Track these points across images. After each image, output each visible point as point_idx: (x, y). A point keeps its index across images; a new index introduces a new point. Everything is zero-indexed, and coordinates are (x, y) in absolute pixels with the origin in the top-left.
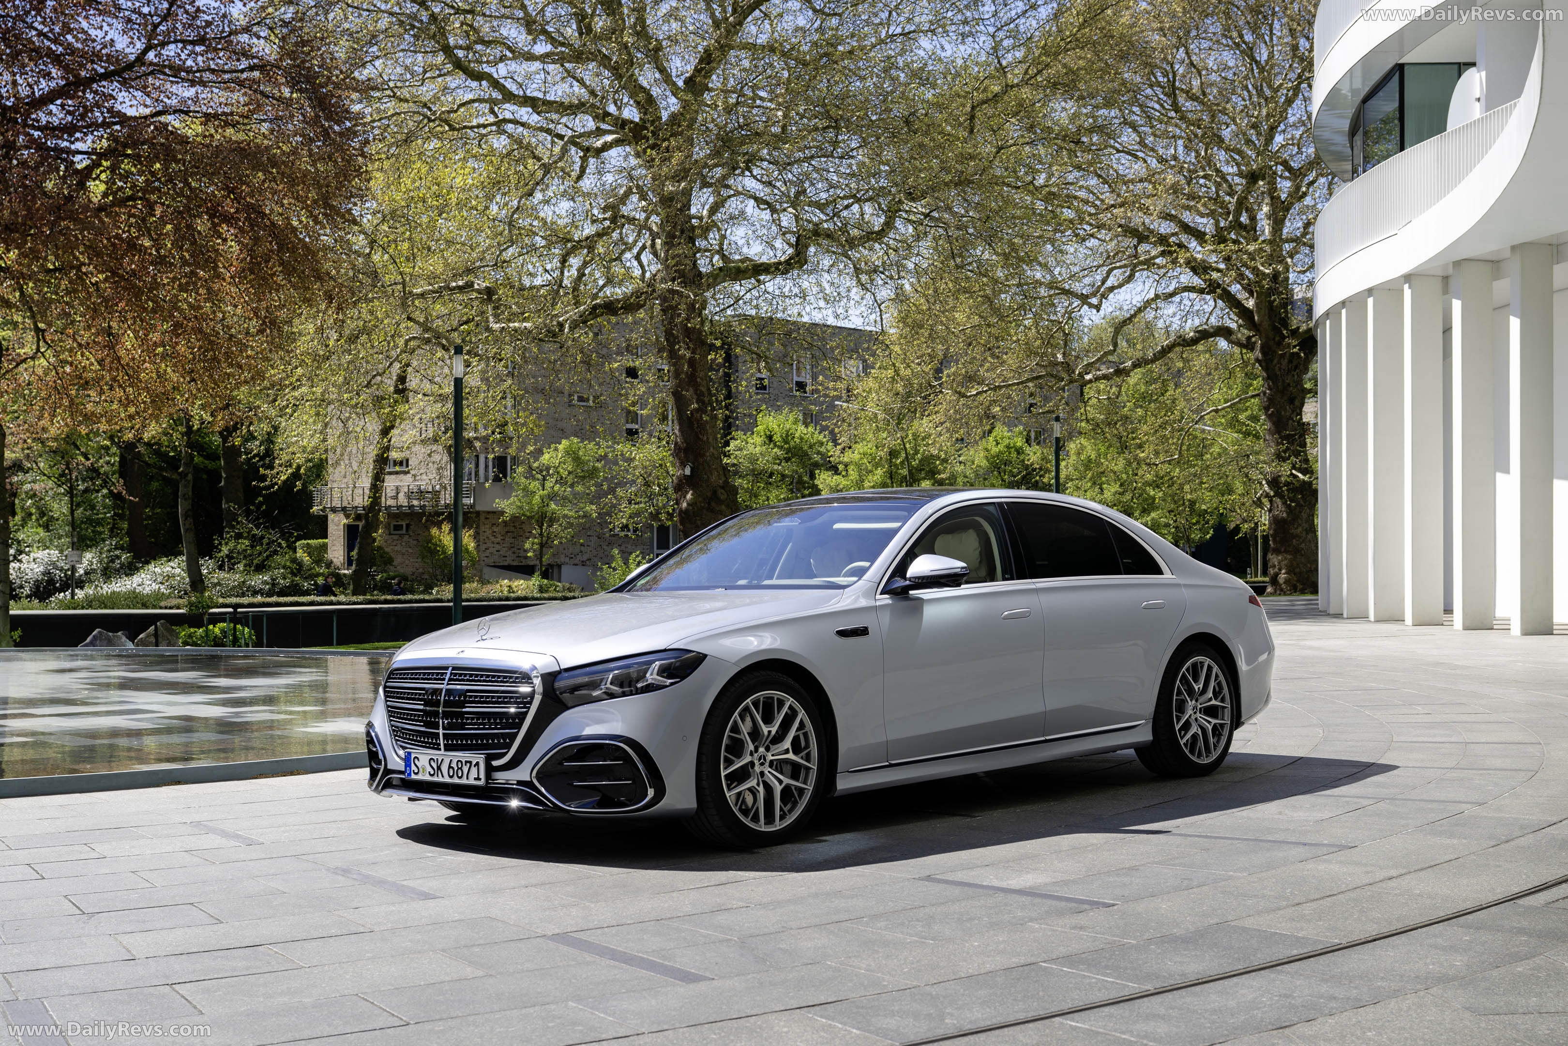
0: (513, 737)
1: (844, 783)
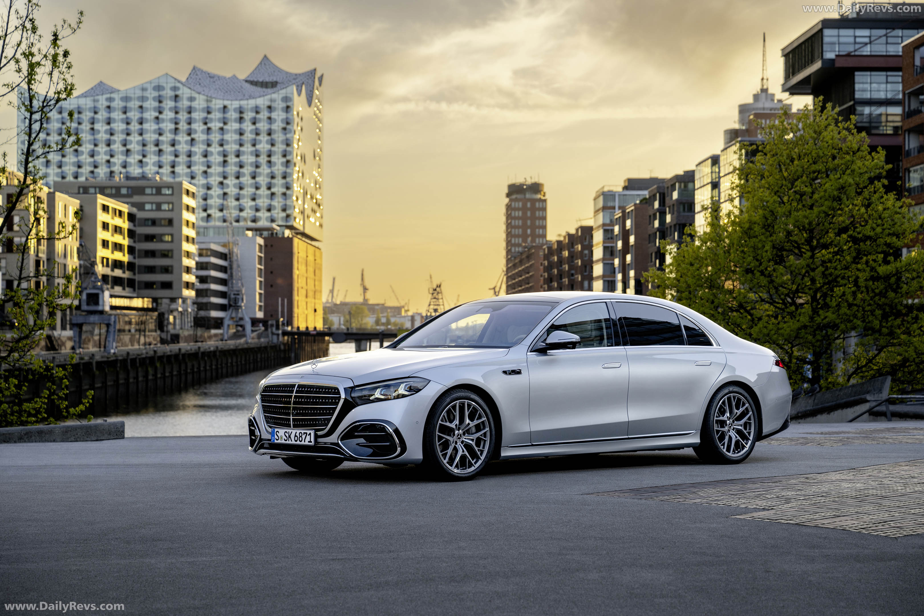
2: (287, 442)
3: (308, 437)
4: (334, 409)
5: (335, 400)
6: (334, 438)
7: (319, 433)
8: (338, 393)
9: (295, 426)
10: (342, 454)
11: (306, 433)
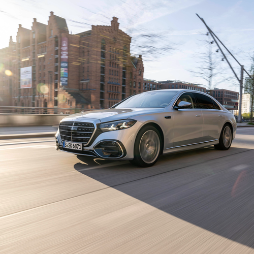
0: (89, 139)
1: (165, 152)
7: (84, 145)
10: (95, 155)
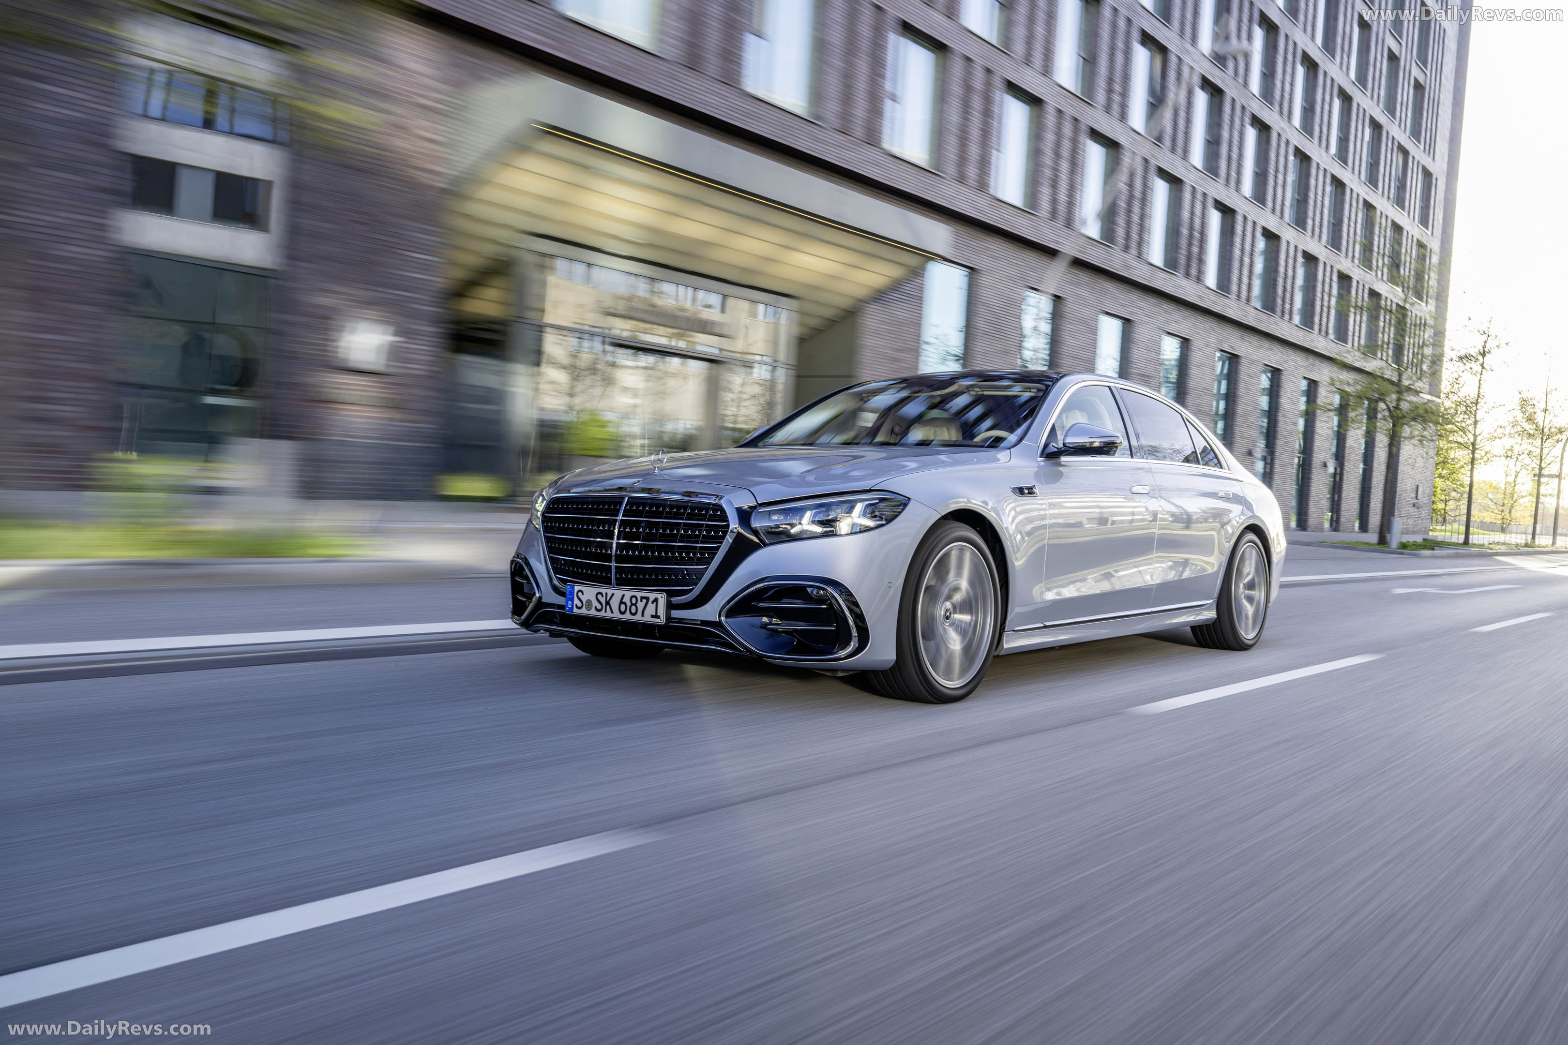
2: (602, 614)
3: (651, 609)
4: (714, 551)
5: (716, 532)
6: (710, 611)
8: (724, 517)
9: (622, 582)
11: (647, 599)
